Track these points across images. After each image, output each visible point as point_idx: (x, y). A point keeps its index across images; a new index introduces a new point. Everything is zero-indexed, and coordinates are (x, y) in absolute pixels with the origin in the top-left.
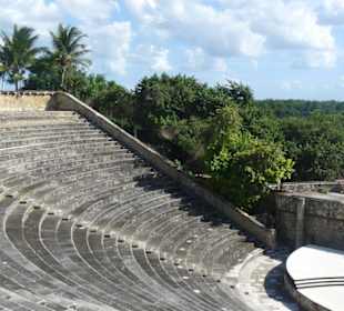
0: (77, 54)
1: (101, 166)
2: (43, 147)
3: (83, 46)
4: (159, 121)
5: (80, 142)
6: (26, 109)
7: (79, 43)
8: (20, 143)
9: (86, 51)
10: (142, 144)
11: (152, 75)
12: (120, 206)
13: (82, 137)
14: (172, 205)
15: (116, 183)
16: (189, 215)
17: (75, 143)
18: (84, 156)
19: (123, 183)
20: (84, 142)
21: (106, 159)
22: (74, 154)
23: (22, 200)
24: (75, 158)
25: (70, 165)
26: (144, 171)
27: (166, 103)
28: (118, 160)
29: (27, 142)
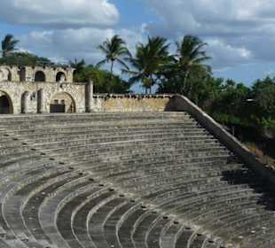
0: (198, 61)
1: (193, 161)
2: (145, 142)
3: (203, 53)
4: (261, 121)
5: (182, 139)
6: (147, 110)
7: (200, 50)
8: (125, 138)
9: (207, 58)
10: (239, 143)
11: (265, 78)
12: (196, 195)
13: (185, 134)
14: (252, 198)
15: (202, 176)
16: (266, 209)
17: (177, 139)
18: (180, 152)
19: (210, 176)
20: (186, 139)
21: (201, 155)
22: (172, 149)
23: (101, 183)
24: (171, 152)
25: (163, 158)
26: (235, 167)
27: (269, 104)
28: (213, 156)
29: (132, 138)
